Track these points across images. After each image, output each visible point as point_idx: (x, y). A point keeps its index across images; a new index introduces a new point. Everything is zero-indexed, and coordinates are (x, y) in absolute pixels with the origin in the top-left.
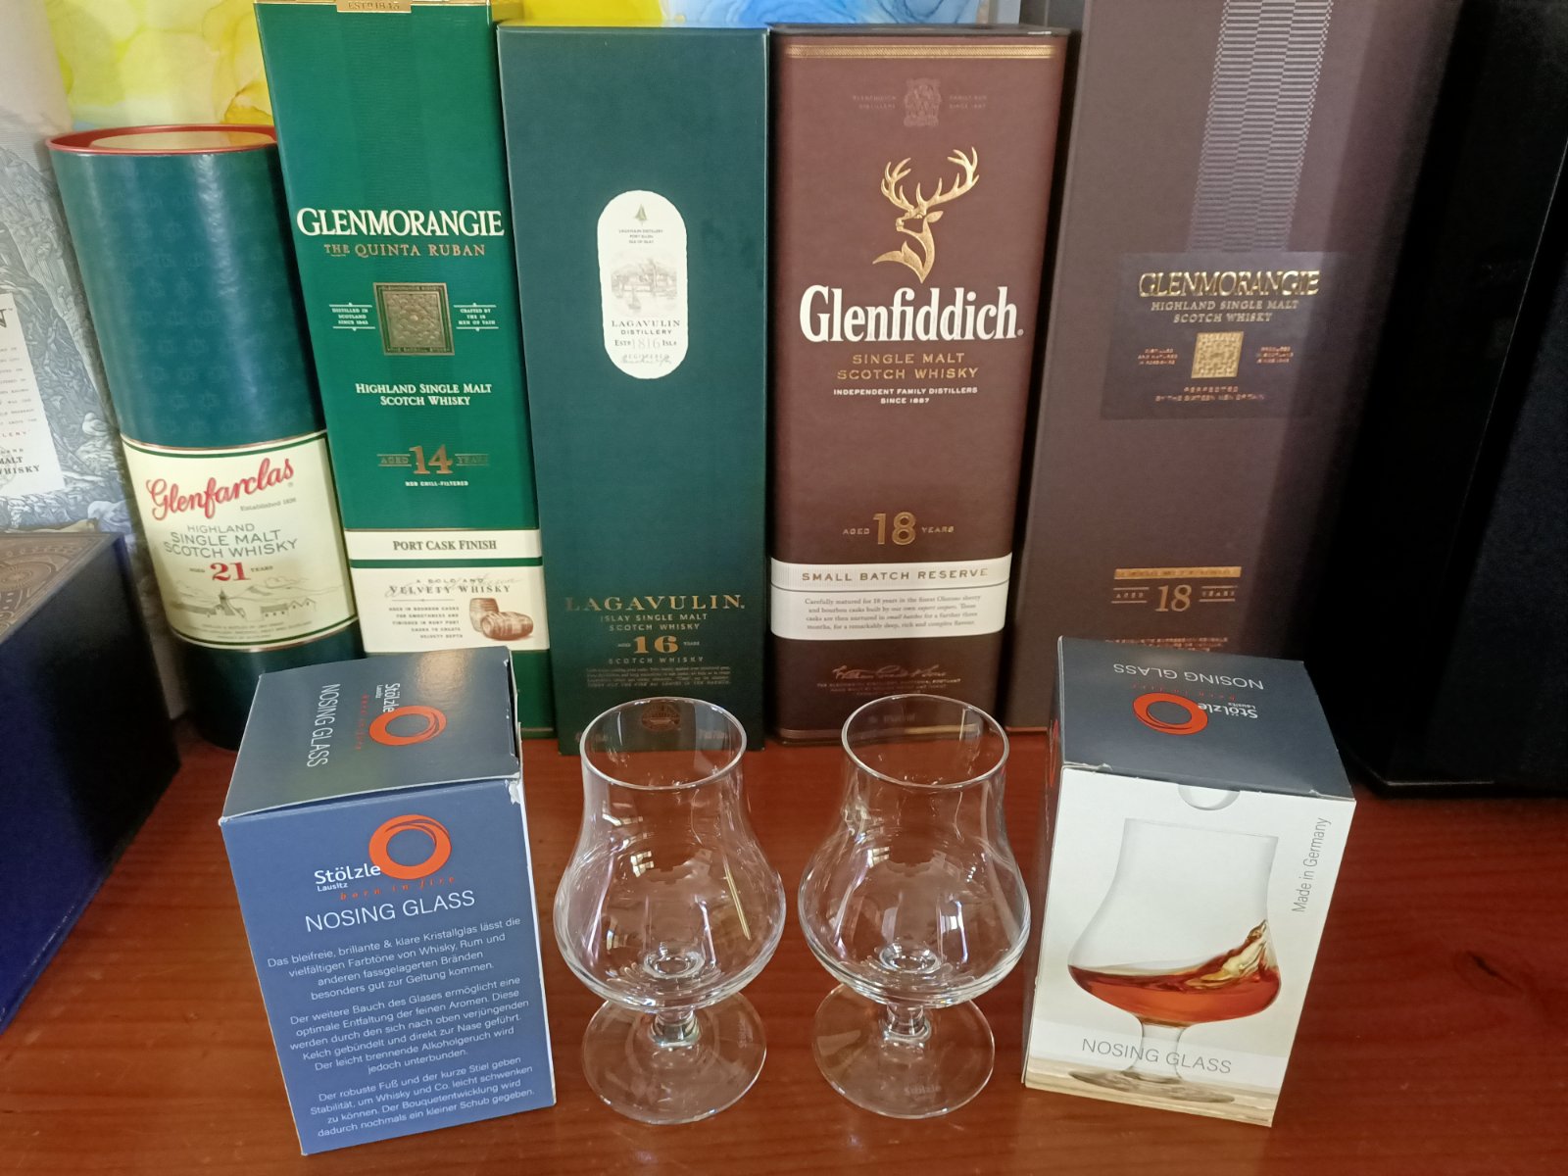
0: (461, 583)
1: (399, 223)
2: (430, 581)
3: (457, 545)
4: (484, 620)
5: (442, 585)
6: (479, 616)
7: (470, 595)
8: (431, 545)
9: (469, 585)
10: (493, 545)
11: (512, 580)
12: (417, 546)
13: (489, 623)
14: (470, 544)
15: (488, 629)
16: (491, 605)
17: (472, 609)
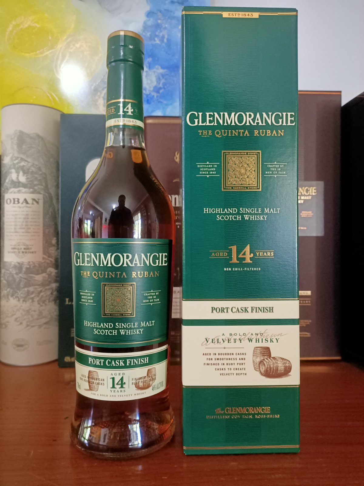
0: (249, 336)
1: (240, 119)
2: (231, 335)
3: (249, 310)
4: (261, 362)
5: (238, 337)
6: (258, 360)
7: (254, 344)
8: (234, 310)
9: (254, 337)
10: (271, 310)
11: (281, 335)
12: (225, 311)
13: (264, 364)
14: (258, 309)
15: (263, 369)
16: (267, 352)
17: (254, 354)
